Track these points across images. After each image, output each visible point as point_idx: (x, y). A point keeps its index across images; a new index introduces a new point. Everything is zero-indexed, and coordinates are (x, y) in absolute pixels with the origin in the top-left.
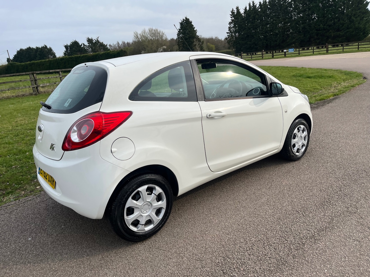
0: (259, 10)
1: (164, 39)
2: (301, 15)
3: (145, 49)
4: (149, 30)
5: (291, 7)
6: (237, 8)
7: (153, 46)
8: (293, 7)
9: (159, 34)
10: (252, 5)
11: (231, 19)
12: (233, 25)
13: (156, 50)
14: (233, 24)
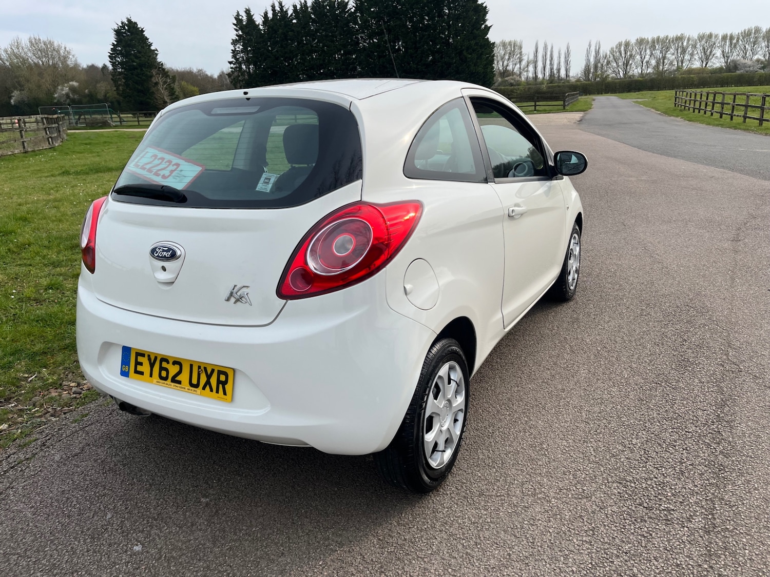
0: (294, 21)
1: (72, 65)
2: (375, 40)
3: (21, 86)
4: (31, 42)
5: (356, 23)
6: (248, 12)
7: (44, 81)
8: (360, 23)
9: (57, 51)
10: (277, 8)
11: (237, 33)
12: (241, 47)
13: (52, 89)
14: (242, 44)
